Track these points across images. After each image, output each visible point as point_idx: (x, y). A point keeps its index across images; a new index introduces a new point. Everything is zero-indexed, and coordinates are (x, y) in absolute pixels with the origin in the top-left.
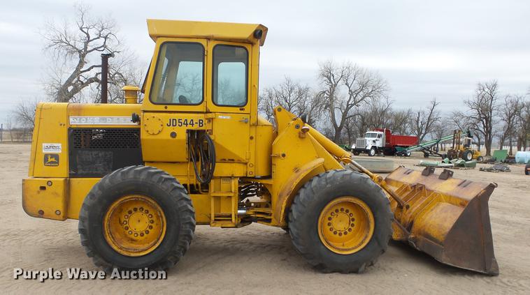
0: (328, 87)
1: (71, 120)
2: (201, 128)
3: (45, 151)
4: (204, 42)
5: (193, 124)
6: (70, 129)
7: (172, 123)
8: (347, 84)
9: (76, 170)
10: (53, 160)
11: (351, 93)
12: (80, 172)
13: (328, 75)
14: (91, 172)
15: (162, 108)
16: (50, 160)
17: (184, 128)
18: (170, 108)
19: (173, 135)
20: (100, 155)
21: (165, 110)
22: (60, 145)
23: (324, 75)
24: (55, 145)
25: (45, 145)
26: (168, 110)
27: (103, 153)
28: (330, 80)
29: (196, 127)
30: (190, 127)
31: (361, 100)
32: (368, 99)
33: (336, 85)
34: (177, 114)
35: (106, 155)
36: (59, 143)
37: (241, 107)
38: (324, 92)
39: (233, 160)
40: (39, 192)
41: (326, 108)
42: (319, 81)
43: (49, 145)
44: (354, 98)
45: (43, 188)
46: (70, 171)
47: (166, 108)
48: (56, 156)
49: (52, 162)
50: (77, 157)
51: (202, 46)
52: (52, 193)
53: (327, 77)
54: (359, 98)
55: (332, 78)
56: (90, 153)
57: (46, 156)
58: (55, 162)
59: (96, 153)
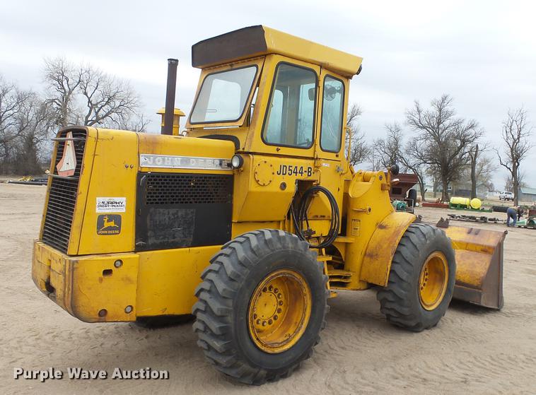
0: (59, 95)
1: (142, 159)
2: (310, 178)
3: (100, 211)
4: (317, 69)
5: (302, 173)
6: (140, 174)
7: (283, 171)
8: (86, 94)
9: (145, 239)
10: (112, 224)
11: (92, 106)
12: (151, 241)
13: (59, 77)
14: (166, 240)
15: (273, 150)
16: (106, 225)
17: (294, 178)
18: (283, 151)
19: (283, 186)
20: (180, 214)
21: (276, 153)
22: (123, 200)
23: (52, 77)
24: (117, 199)
25: (100, 200)
26: (280, 153)
27: (184, 211)
28: (63, 86)
29: (304, 177)
30: (299, 177)
31: (107, 115)
32: (114, 115)
33: (70, 93)
34: (287, 159)
35: (187, 214)
36: (122, 196)
37: (336, 152)
38: (53, 101)
39: (324, 216)
40: (101, 280)
41: (57, 123)
42: (47, 85)
43: (106, 199)
44: (97, 113)
45: (107, 272)
46: (136, 240)
47: (278, 150)
48: (116, 218)
49: (110, 228)
50: (148, 218)
51: (315, 73)
52: (123, 279)
53: (58, 80)
54: (102, 113)
55: (65, 82)
56: (166, 211)
57: (101, 218)
58: (114, 228)
59: (172, 211)
